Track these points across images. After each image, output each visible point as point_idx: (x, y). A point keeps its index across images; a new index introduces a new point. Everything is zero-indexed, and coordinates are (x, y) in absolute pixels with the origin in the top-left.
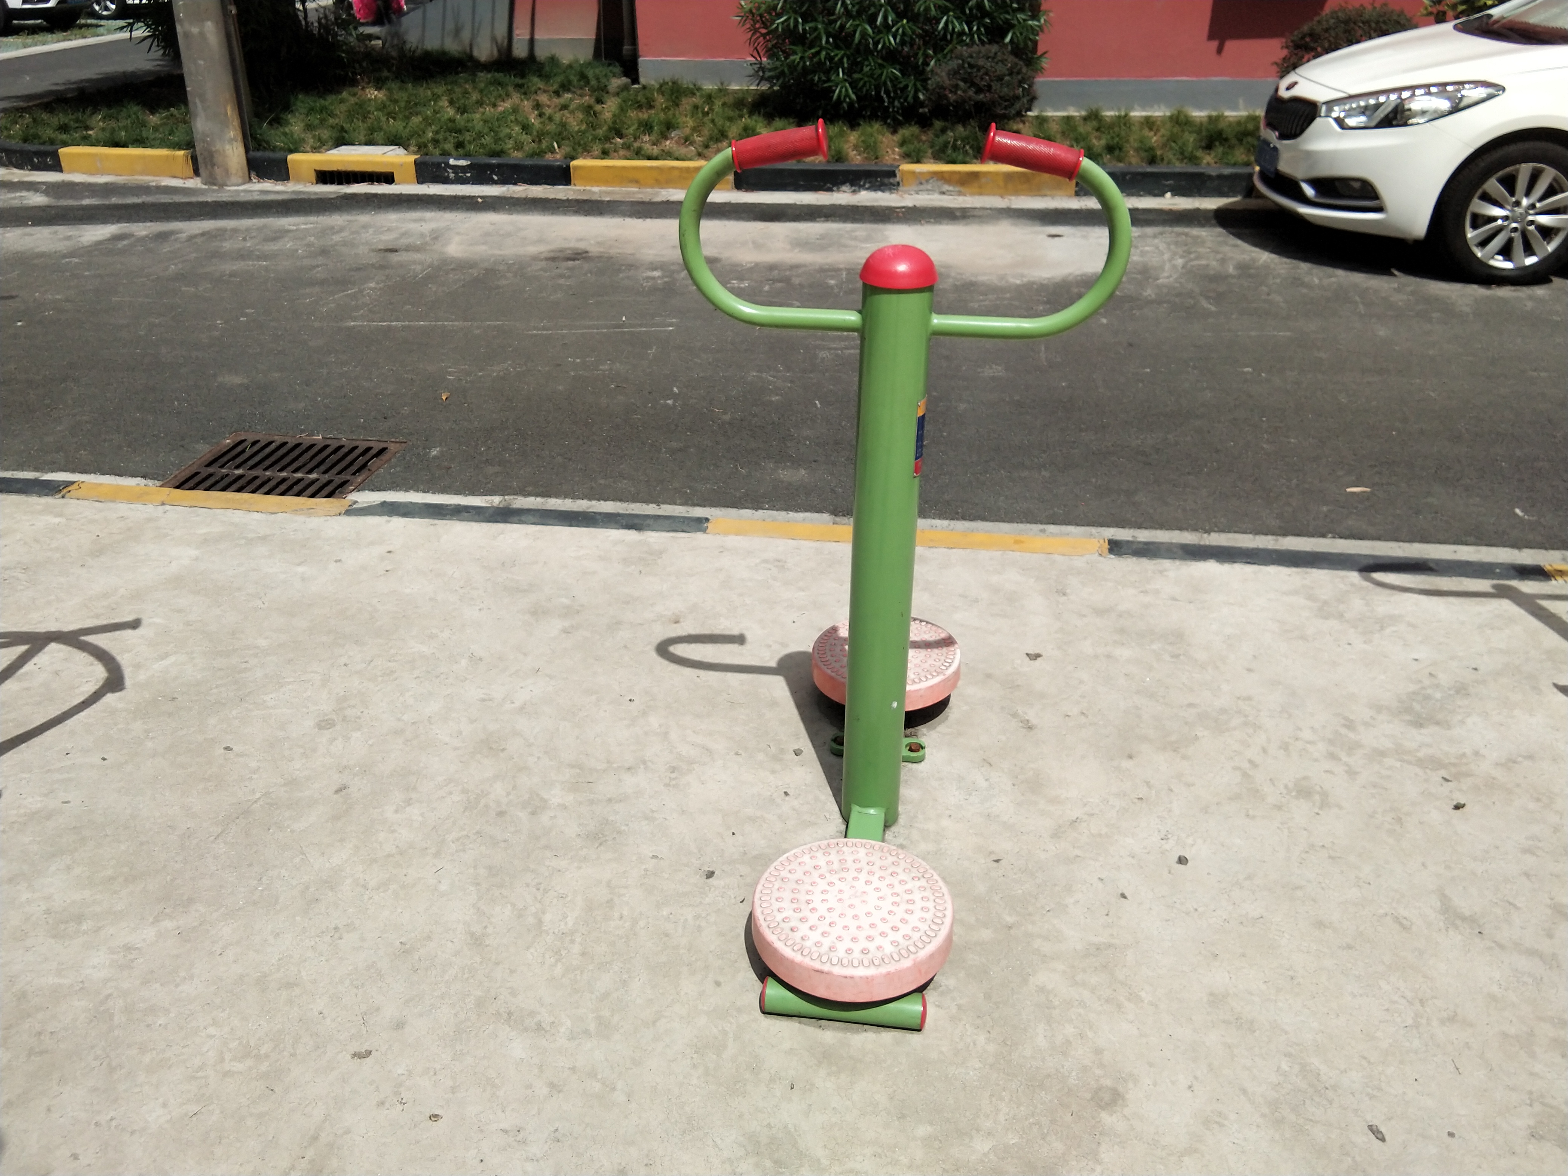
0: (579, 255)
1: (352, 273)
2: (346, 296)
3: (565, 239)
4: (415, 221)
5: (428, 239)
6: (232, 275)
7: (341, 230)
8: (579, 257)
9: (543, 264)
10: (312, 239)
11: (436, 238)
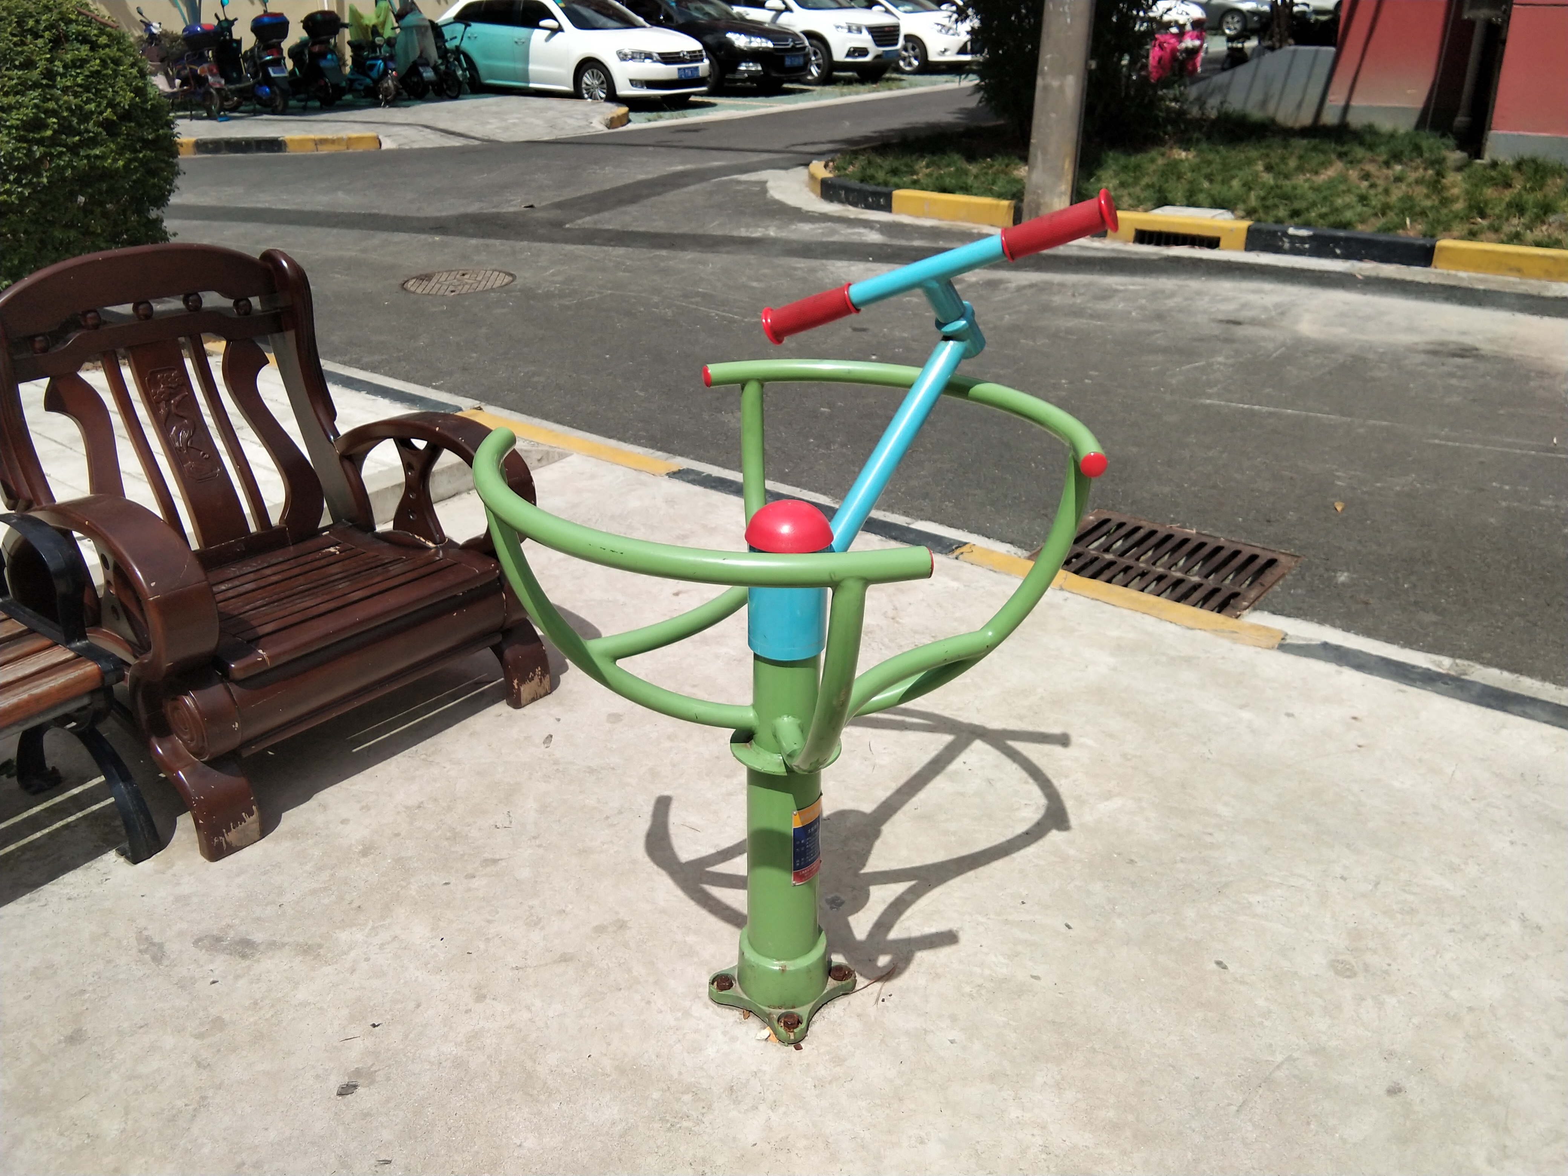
0: (1465, 352)
1: (1195, 344)
2: (1196, 368)
3: (1444, 330)
4: (1255, 292)
5: (1273, 313)
6: (1069, 331)
7: (1173, 295)
8: (1468, 354)
9: (1422, 357)
10: (1144, 301)
11: (1282, 314)
